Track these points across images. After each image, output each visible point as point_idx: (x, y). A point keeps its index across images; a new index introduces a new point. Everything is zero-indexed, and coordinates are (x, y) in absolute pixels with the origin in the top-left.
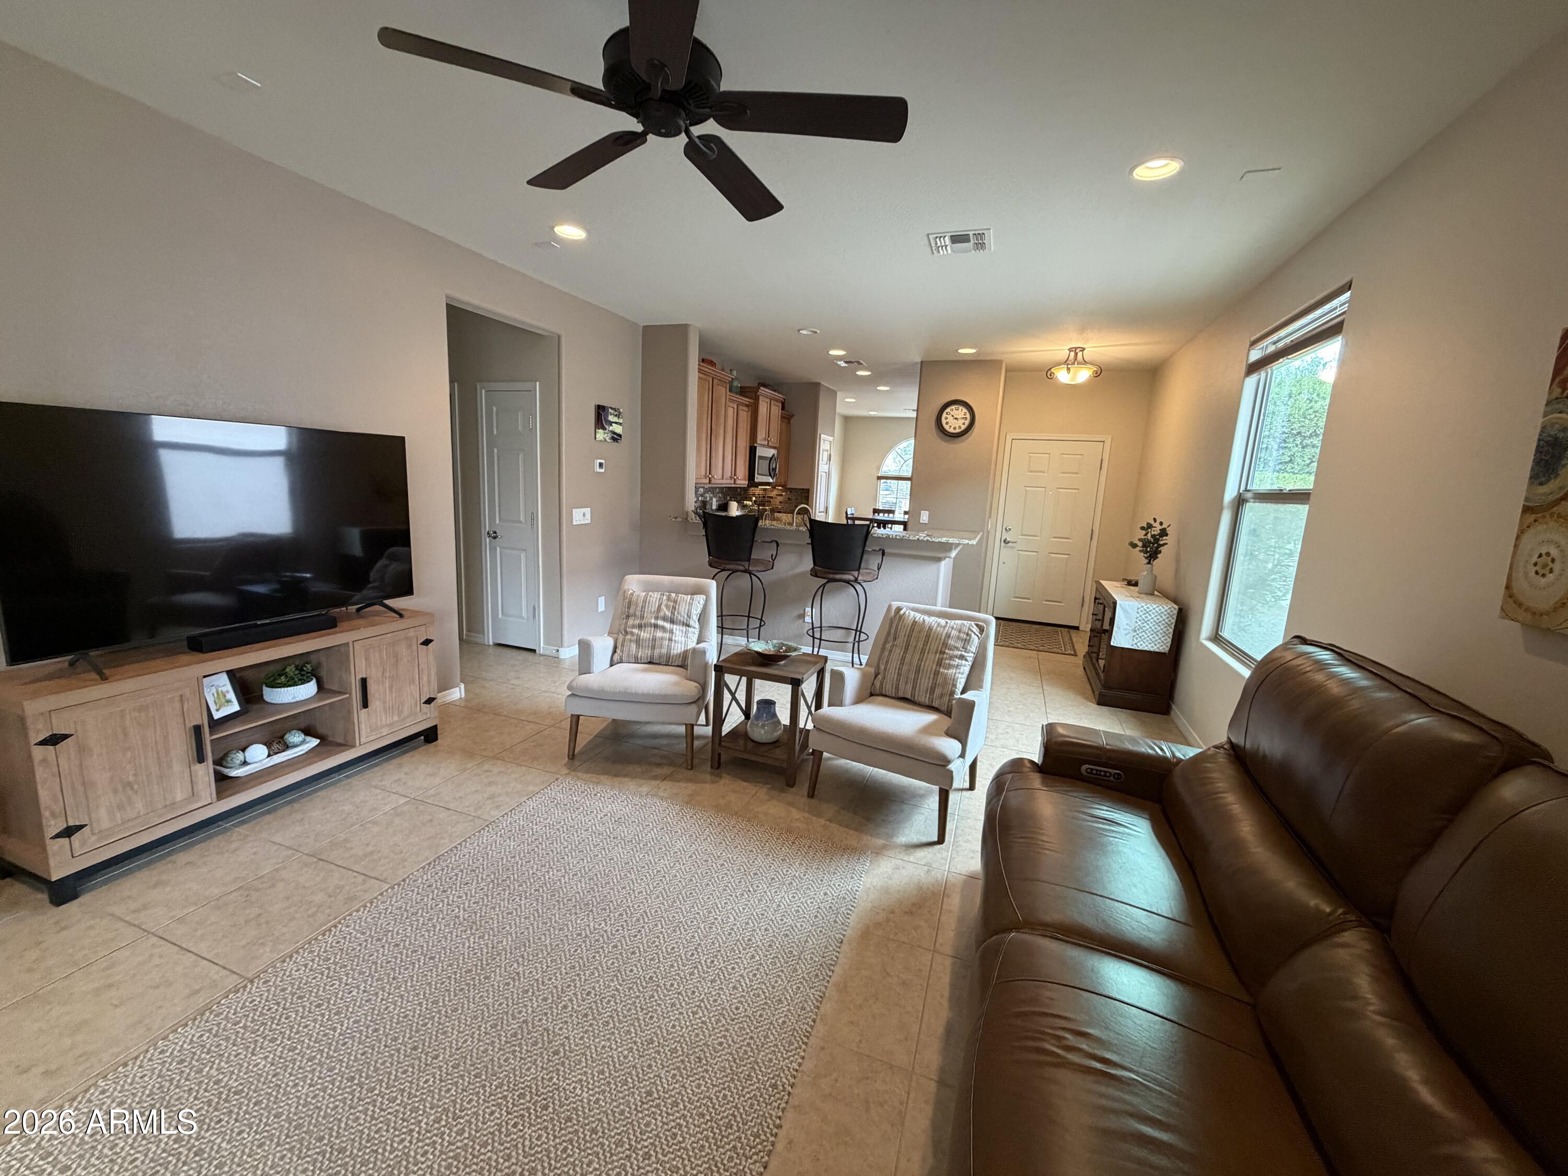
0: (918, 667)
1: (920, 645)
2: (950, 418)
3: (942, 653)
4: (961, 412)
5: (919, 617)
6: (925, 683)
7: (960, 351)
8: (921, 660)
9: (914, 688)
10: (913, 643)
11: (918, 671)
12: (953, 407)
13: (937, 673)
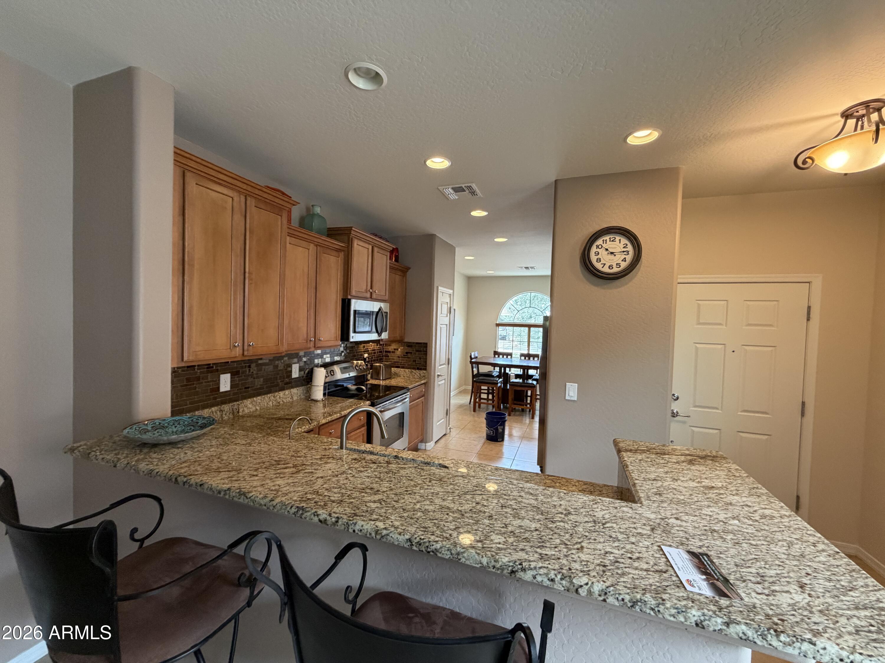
2: (603, 253)
4: (620, 243)
12: (607, 237)
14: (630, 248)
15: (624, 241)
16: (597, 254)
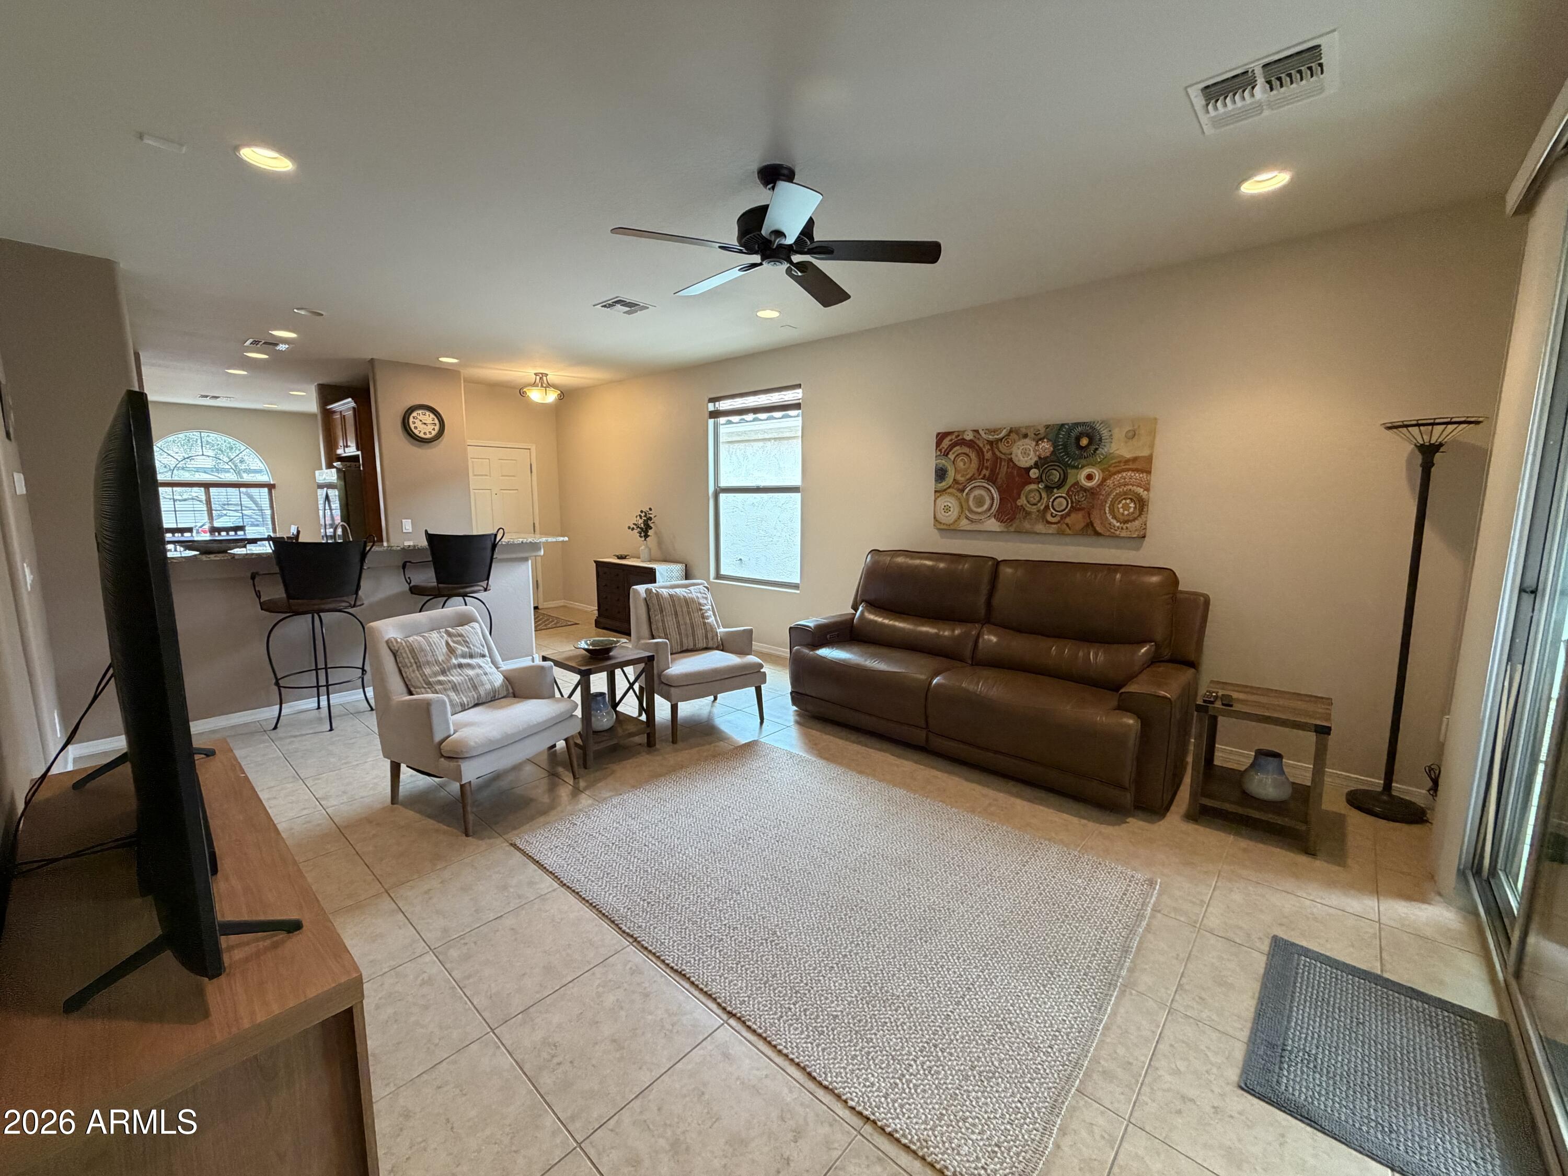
0: (692, 624)
1: (685, 609)
2: (418, 424)
3: (701, 610)
4: (429, 417)
5: (672, 591)
6: (700, 632)
7: (440, 359)
8: (691, 619)
9: (694, 639)
10: (678, 609)
11: (693, 628)
12: (420, 412)
13: (705, 624)
14: (436, 421)
15: (432, 416)
16: (414, 423)
